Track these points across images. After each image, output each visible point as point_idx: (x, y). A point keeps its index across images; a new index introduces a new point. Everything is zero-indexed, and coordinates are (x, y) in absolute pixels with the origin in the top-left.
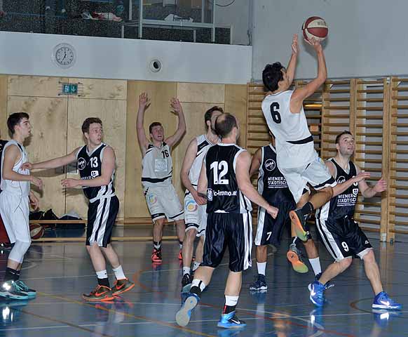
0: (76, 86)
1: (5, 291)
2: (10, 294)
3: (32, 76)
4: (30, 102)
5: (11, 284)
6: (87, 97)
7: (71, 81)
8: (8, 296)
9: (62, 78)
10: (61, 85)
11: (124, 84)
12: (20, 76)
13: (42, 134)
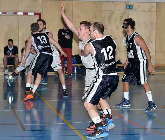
0: (132, 6)
1: (9, 78)
2: (8, 80)
3: (112, 2)
4: (112, 13)
5: (12, 78)
6: (137, 10)
7: (130, 4)
8: (7, 79)
9: (126, 2)
10: (126, 6)
11: (155, 5)
12: (107, 2)
13: (117, 27)
